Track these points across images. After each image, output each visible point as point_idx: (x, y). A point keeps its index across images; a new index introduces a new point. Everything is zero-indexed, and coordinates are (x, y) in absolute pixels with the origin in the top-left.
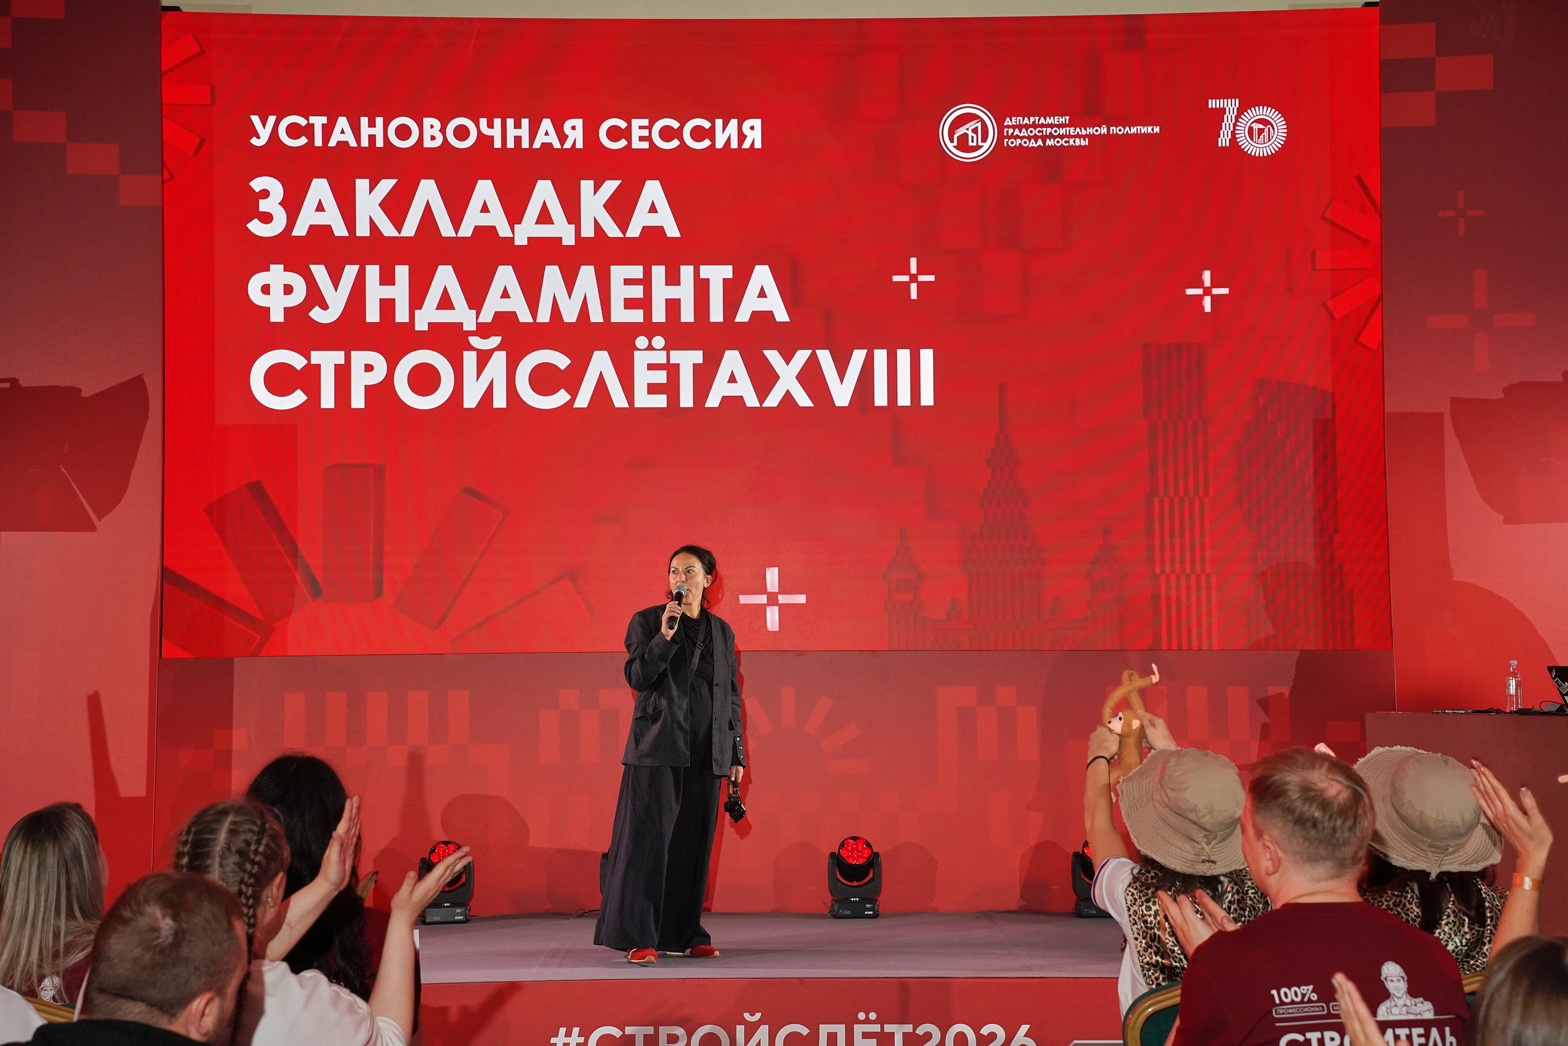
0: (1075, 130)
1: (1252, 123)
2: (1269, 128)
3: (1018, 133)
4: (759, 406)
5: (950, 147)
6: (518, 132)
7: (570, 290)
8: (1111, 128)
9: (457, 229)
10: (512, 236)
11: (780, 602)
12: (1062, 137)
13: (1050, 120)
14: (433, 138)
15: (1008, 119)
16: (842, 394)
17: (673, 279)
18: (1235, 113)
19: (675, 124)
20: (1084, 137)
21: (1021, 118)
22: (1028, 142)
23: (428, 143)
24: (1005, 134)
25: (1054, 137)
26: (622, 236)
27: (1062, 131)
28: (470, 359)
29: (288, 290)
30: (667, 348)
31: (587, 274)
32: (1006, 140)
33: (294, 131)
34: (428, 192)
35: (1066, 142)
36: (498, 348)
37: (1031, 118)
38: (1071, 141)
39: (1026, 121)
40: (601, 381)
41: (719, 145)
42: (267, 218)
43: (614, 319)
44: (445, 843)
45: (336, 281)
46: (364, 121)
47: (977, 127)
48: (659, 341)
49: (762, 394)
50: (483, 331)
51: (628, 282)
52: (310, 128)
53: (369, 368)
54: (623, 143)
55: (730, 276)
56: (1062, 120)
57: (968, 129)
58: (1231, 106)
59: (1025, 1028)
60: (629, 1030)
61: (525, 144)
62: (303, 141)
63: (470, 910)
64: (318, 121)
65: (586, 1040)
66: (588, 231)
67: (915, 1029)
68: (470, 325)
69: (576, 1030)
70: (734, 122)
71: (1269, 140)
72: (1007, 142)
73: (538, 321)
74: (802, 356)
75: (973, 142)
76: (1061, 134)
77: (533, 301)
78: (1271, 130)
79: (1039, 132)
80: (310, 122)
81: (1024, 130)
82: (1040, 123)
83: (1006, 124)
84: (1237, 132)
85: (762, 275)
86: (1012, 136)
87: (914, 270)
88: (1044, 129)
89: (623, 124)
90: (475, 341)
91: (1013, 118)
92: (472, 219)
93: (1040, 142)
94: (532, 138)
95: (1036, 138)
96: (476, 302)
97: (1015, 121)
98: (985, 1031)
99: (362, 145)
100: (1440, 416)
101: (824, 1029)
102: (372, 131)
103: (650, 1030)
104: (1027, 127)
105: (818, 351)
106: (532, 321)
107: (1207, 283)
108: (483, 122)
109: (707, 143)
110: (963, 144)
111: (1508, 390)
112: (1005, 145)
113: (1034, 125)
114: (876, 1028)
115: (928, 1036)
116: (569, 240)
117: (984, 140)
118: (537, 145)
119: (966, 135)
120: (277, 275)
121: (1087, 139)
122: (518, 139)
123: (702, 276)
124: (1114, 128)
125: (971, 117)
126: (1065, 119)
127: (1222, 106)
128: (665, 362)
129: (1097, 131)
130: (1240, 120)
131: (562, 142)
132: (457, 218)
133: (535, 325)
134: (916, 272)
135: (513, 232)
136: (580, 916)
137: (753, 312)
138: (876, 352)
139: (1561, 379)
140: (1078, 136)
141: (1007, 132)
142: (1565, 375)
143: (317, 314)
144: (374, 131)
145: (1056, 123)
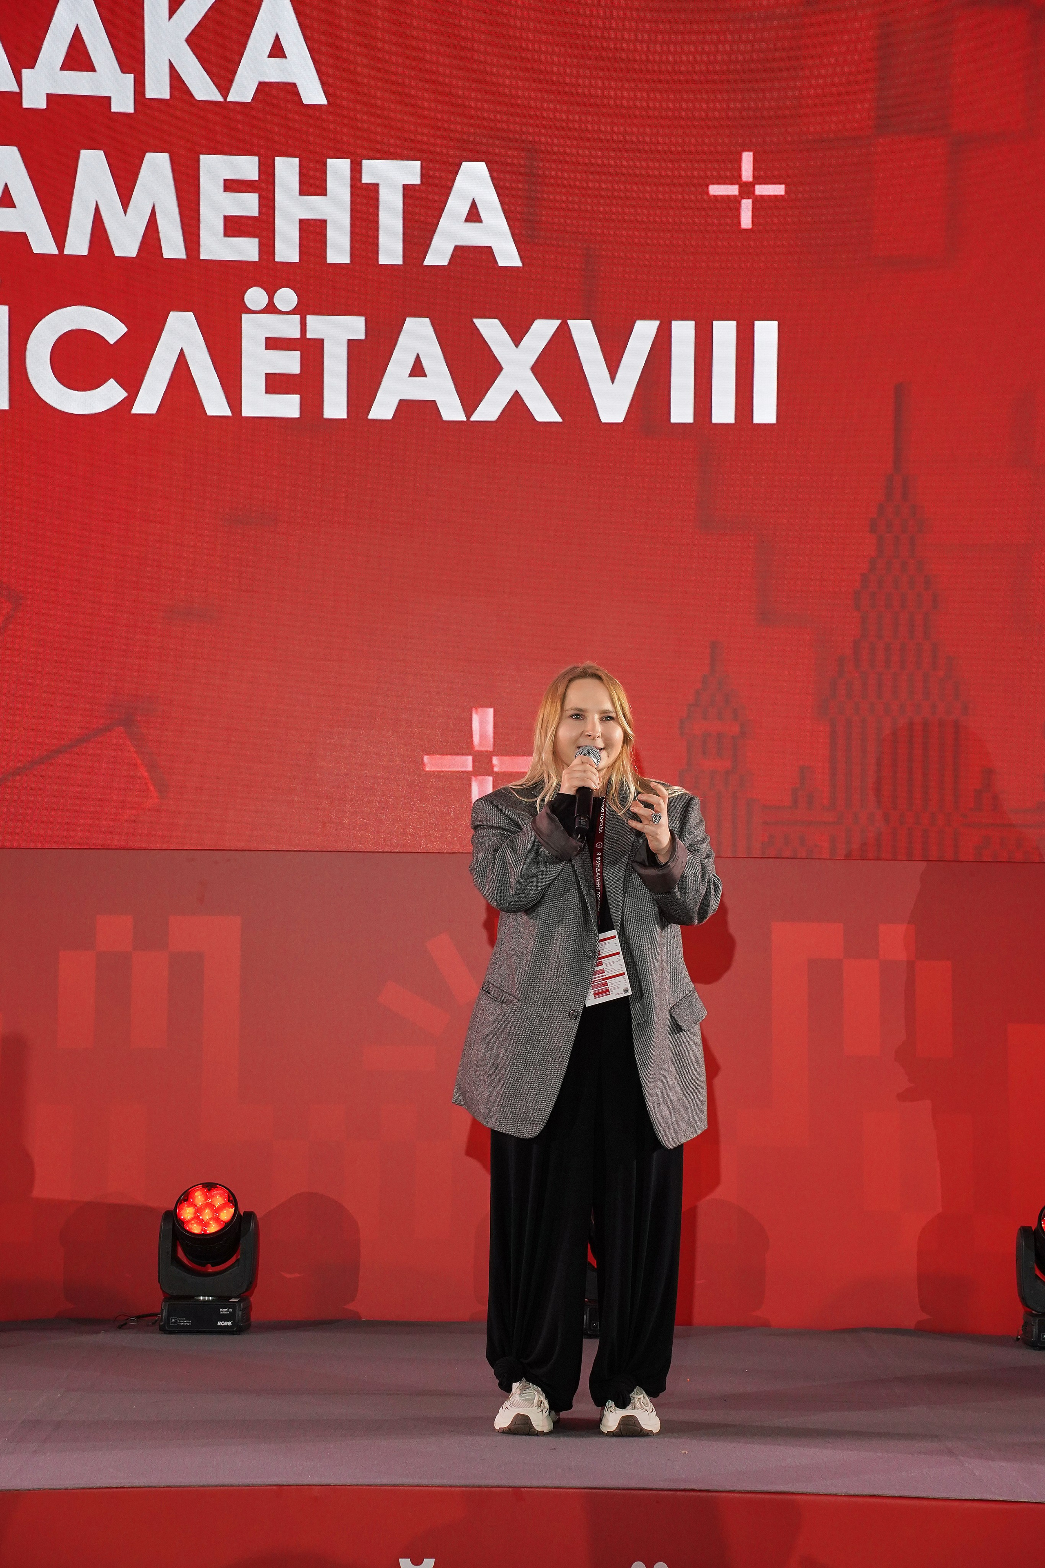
4: (464, 418)
7: (125, 198)
10: (17, 90)
11: (496, 769)
16: (613, 400)
17: (313, 183)
26: (220, 98)
30: (302, 310)
31: (156, 169)
40: (182, 368)
43: (207, 253)
48: (286, 298)
49: (471, 399)
51: (231, 186)
55: (416, 180)
66: (158, 87)
73: (67, 252)
74: (542, 330)
77: (57, 212)
85: (474, 181)
87: (747, 174)
105: (571, 323)
106: (56, 252)
116: (123, 102)
123: (365, 180)
128: (297, 335)
133: (61, 260)
134: (751, 179)
135: (19, 83)
136: (121, 1327)
137: (457, 249)
138: (676, 324)
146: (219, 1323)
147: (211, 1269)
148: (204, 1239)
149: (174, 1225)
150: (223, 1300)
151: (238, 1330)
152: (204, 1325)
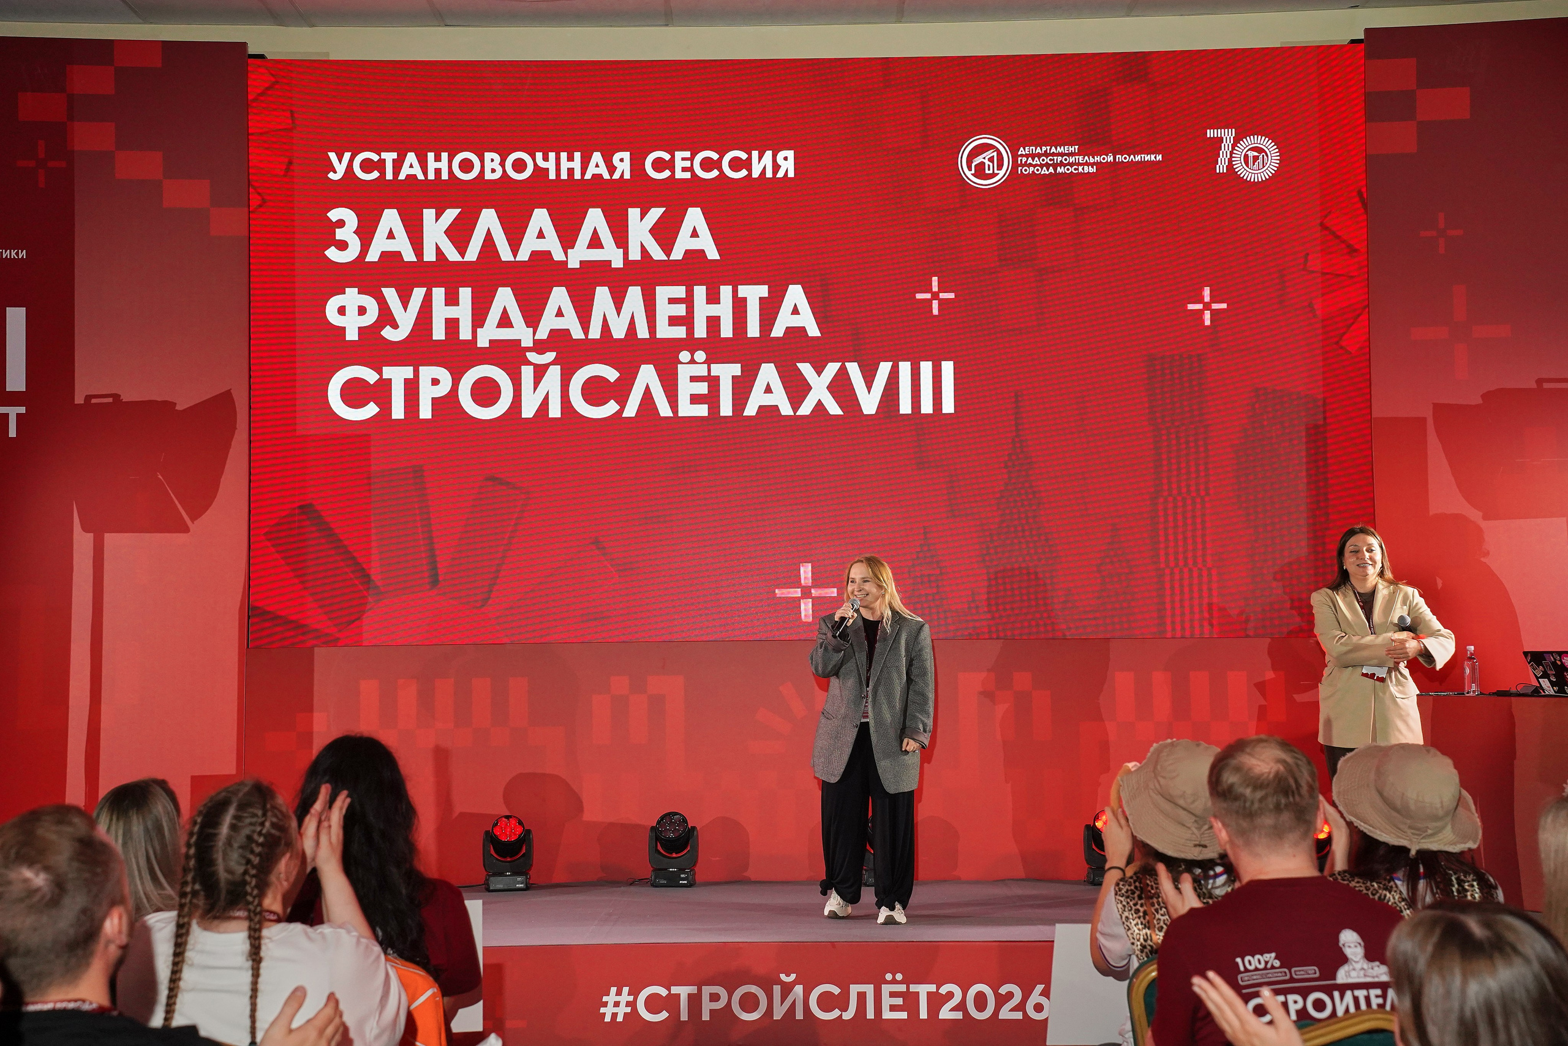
0: (1084, 158)
1: (1247, 151)
2: (1263, 155)
3: (1031, 162)
4: (793, 414)
5: (969, 174)
6: (571, 165)
7: (619, 308)
8: (1117, 156)
9: (515, 254)
10: (566, 259)
11: (813, 595)
12: (1071, 165)
13: (1060, 150)
14: (493, 171)
15: (1022, 149)
16: (869, 402)
17: (713, 298)
18: (1232, 142)
19: (715, 156)
20: (1092, 165)
21: (1034, 148)
22: (1040, 169)
23: (488, 176)
24: (1019, 163)
25: (1065, 165)
26: (667, 259)
27: (1072, 159)
28: (527, 372)
29: (362, 311)
30: (708, 362)
31: (634, 293)
32: (1020, 168)
33: (367, 166)
34: (489, 220)
35: (1075, 169)
36: (553, 363)
37: (1043, 147)
38: (1080, 168)
39: (1039, 150)
40: (648, 393)
41: (756, 174)
42: (343, 246)
43: (660, 335)
44: (508, 817)
45: (405, 303)
46: (431, 156)
47: (993, 156)
48: (700, 356)
49: (796, 403)
50: (540, 347)
51: (672, 301)
52: (382, 162)
53: (435, 382)
54: (667, 174)
55: (766, 295)
56: (1072, 149)
57: (984, 158)
58: (1228, 135)
59: (1040, 988)
60: (675, 990)
61: (577, 176)
62: (375, 175)
63: (529, 879)
64: (389, 157)
65: (635, 999)
66: (635, 255)
67: (938, 988)
68: (527, 342)
69: (626, 990)
70: (769, 154)
71: (1264, 167)
72: (1021, 170)
73: (589, 337)
74: (832, 368)
75: (989, 170)
76: (1071, 162)
77: (585, 318)
78: (1265, 157)
79: (1050, 160)
80: (382, 158)
81: (1036, 159)
82: (1051, 152)
83: (1020, 153)
84: (1233, 159)
85: (795, 294)
86: (1026, 164)
87: (935, 288)
88: (1055, 158)
89: (666, 156)
90: (532, 356)
91: (1027, 148)
92: (529, 245)
93: (1051, 170)
94: (584, 169)
95: (1048, 166)
96: (532, 319)
97: (1026, 150)
98: (1003, 990)
99: (429, 178)
100: (1424, 420)
101: (855, 989)
102: (438, 165)
103: (693, 989)
104: (1039, 155)
105: (847, 364)
106: (584, 338)
107: (1207, 299)
108: (539, 155)
109: (744, 173)
110: (980, 172)
111: (1486, 396)
112: (1019, 173)
113: (1046, 154)
114: (902, 988)
115: (950, 995)
116: (618, 263)
117: (1000, 167)
118: (588, 176)
119: (983, 164)
120: (352, 297)
121: (1095, 167)
122: (571, 171)
123: (740, 296)
124: (1120, 156)
125: (987, 147)
126: (1075, 149)
127: (1219, 136)
128: (706, 374)
129: (1104, 159)
130: (1236, 148)
131: (611, 173)
132: (515, 243)
133: (587, 341)
134: (937, 290)
135: (567, 256)
136: (631, 884)
137: (787, 328)
138: (901, 364)
139: (1534, 386)
140: (1087, 164)
141: (1021, 160)
142: (1540, 382)
143: (388, 333)
144: (439, 165)
145: (1066, 152)
146: (681, 882)
147: (674, 855)
148: (671, 840)
149: (656, 833)
150: (682, 870)
151: (690, 885)
152: (673, 882)
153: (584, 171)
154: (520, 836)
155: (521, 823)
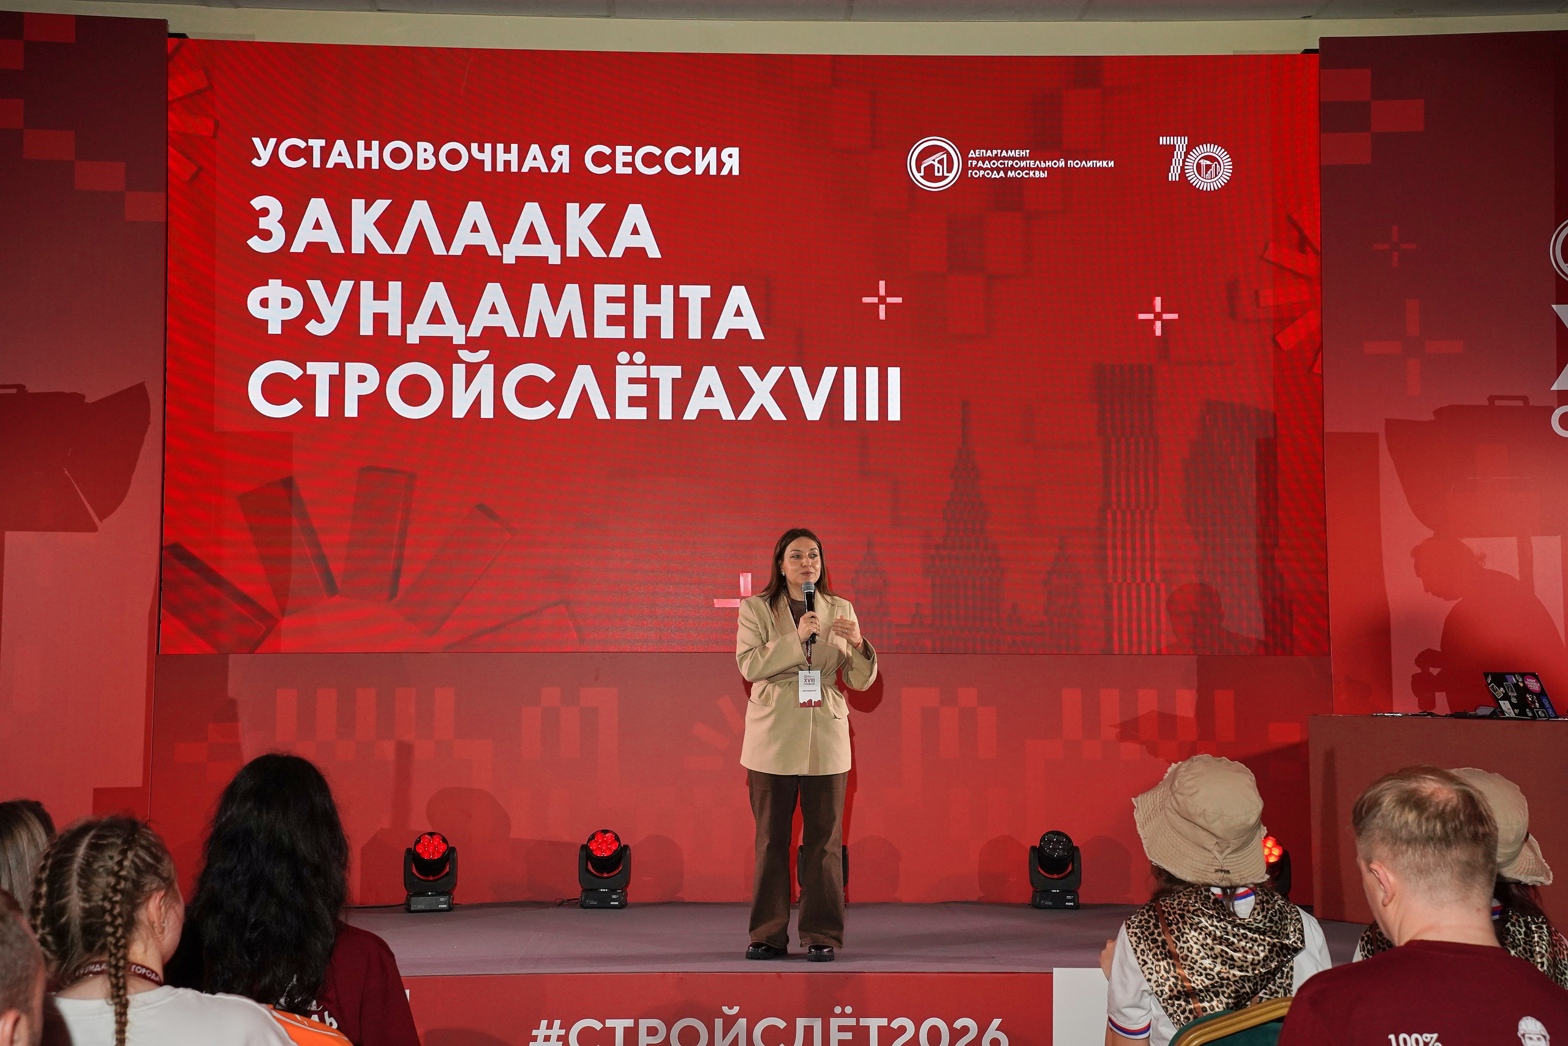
0: (1035, 163)
1: (1200, 160)
2: (1216, 164)
3: (982, 165)
4: (734, 419)
5: (918, 177)
6: (507, 157)
7: (555, 307)
8: (1069, 162)
9: (448, 249)
10: (501, 255)
12: (1022, 169)
13: (1011, 154)
14: (426, 161)
15: (972, 151)
16: (813, 408)
17: (654, 297)
18: (1185, 150)
19: (657, 151)
20: (1043, 170)
21: (984, 151)
22: (990, 173)
23: (421, 166)
24: (969, 166)
25: (1016, 170)
26: (606, 256)
27: (1023, 164)
28: (459, 372)
29: (286, 303)
30: (648, 363)
31: (572, 293)
32: (970, 171)
33: (293, 153)
34: (420, 212)
35: (1026, 174)
36: (486, 361)
37: (994, 151)
38: (1031, 173)
39: (989, 153)
40: (584, 395)
41: (699, 171)
42: (266, 235)
43: (598, 335)
44: (431, 834)
45: (331, 296)
46: (361, 144)
47: (943, 159)
48: (640, 357)
49: (737, 409)
50: (472, 345)
51: (611, 300)
52: (309, 150)
53: (362, 379)
54: (607, 168)
55: (708, 295)
56: (1023, 153)
57: (934, 160)
58: (1181, 143)
59: (996, 1022)
60: (610, 1023)
61: (514, 168)
62: (302, 162)
63: (453, 899)
64: (317, 144)
65: (567, 1033)
66: (573, 251)
67: (890, 1022)
68: (459, 339)
69: (557, 1023)
70: (713, 151)
71: (1216, 176)
72: (971, 173)
73: (525, 335)
74: (776, 372)
75: (939, 172)
76: (1022, 166)
77: (520, 317)
78: (1218, 166)
79: (1001, 164)
80: (309, 145)
81: (987, 162)
82: (1002, 156)
83: (970, 156)
84: (1186, 167)
85: (738, 295)
86: (976, 168)
87: (882, 292)
88: (1006, 162)
89: (607, 151)
90: (464, 354)
91: (977, 151)
92: (463, 238)
93: (1002, 174)
95: (998, 170)
96: (465, 317)
97: (978, 153)
98: (959, 1024)
99: (358, 167)
100: (1375, 437)
101: (801, 1023)
103: (630, 1023)
104: (990, 159)
105: (790, 369)
106: (519, 336)
107: (1158, 309)
108: (474, 146)
109: (687, 170)
110: (929, 174)
111: (1438, 412)
112: (969, 176)
113: (997, 158)
114: (852, 1022)
115: (902, 1030)
116: (555, 259)
117: (950, 170)
118: (525, 169)
119: (932, 166)
120: (275, 289)
121: (1046, 172)
122: (507, 164)
123: (681, 296)
124: (1072, 162)
125: (937, 149)
126: (1026, 153)
127: (1172, 143)
128: (645, 376)
129: (1055, 164)
130: (1189, 156)
131: (550, 167)
132: (448, 236)
133: (521, 340)
134: (884, 294)
135: (502, 251)
136: (559, 905)
137: (730, 330)
138: (846, 369)
139: (1487, 403)
140: (1038, 169)
141: (971, 163)
142: (1492, 399)
143: (313, 327)
144: (369, 154)
145: (1017, 156)
146: (612, 903)
147: (605, 875)
148: (602, 859)
149: (587, 851)
150: (614, 891)
151: (622, 906)
152: (603, 904)
153: (521, 163)
154: (444, 854)
155: (444, 840)
